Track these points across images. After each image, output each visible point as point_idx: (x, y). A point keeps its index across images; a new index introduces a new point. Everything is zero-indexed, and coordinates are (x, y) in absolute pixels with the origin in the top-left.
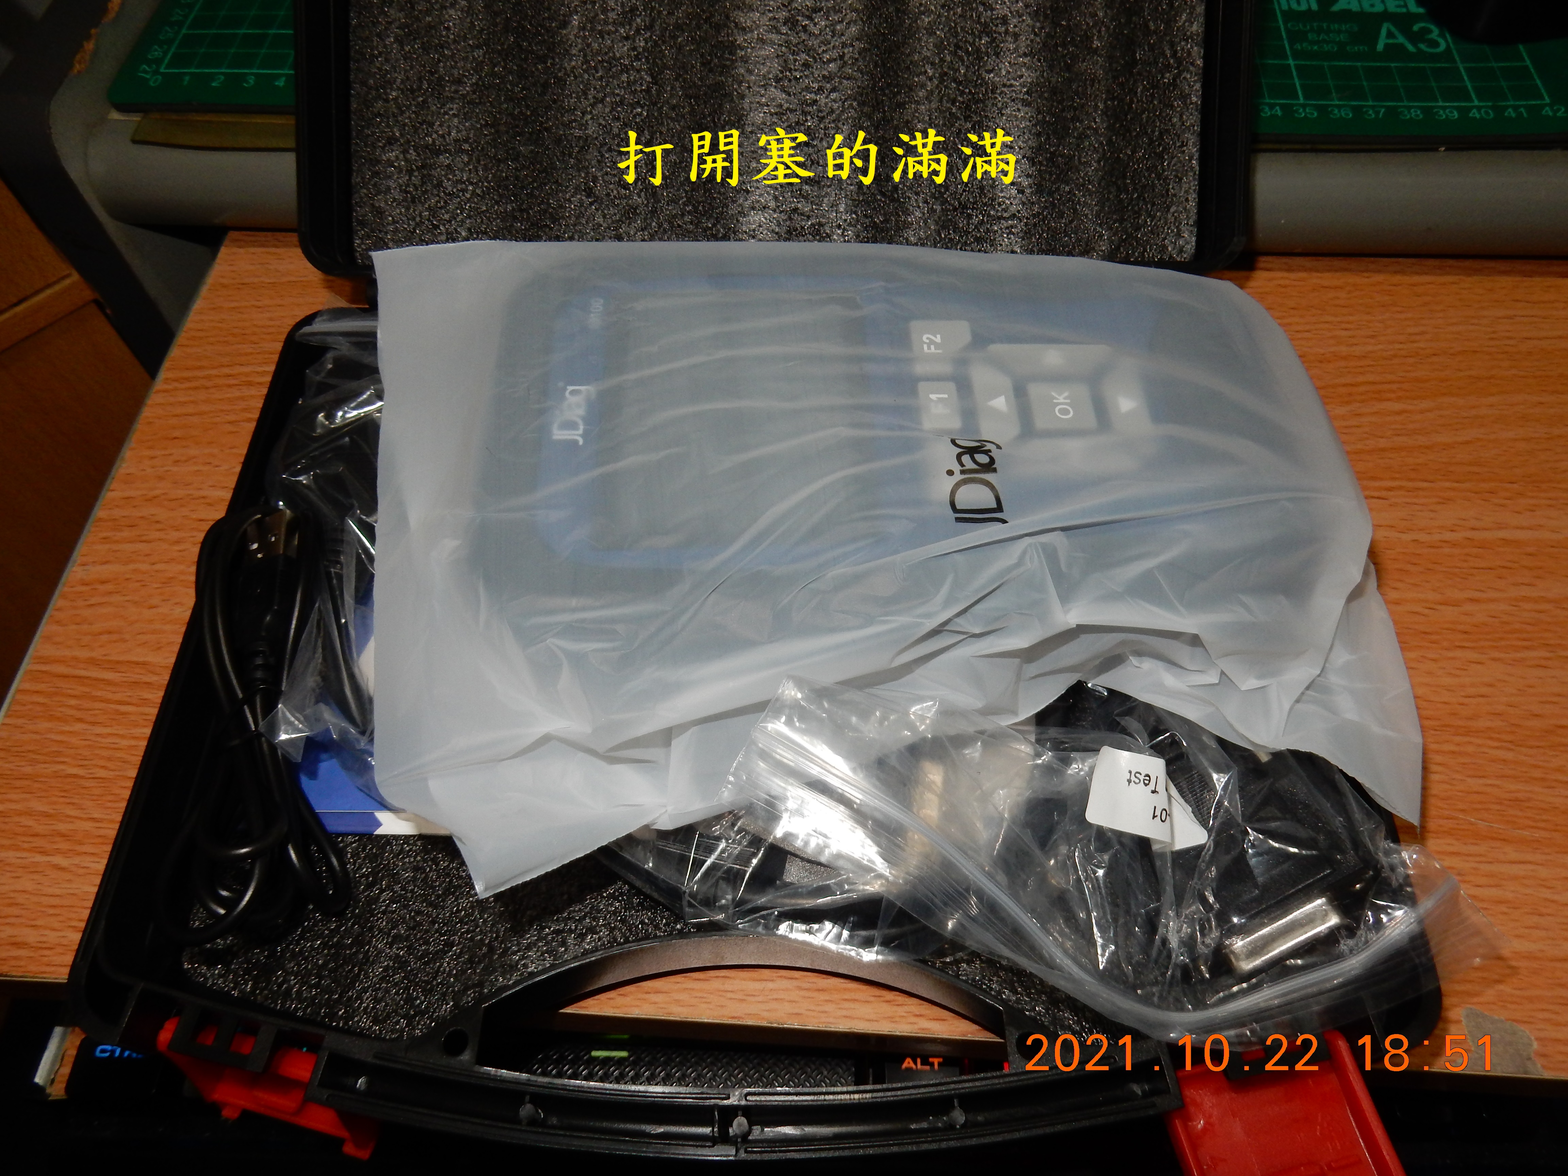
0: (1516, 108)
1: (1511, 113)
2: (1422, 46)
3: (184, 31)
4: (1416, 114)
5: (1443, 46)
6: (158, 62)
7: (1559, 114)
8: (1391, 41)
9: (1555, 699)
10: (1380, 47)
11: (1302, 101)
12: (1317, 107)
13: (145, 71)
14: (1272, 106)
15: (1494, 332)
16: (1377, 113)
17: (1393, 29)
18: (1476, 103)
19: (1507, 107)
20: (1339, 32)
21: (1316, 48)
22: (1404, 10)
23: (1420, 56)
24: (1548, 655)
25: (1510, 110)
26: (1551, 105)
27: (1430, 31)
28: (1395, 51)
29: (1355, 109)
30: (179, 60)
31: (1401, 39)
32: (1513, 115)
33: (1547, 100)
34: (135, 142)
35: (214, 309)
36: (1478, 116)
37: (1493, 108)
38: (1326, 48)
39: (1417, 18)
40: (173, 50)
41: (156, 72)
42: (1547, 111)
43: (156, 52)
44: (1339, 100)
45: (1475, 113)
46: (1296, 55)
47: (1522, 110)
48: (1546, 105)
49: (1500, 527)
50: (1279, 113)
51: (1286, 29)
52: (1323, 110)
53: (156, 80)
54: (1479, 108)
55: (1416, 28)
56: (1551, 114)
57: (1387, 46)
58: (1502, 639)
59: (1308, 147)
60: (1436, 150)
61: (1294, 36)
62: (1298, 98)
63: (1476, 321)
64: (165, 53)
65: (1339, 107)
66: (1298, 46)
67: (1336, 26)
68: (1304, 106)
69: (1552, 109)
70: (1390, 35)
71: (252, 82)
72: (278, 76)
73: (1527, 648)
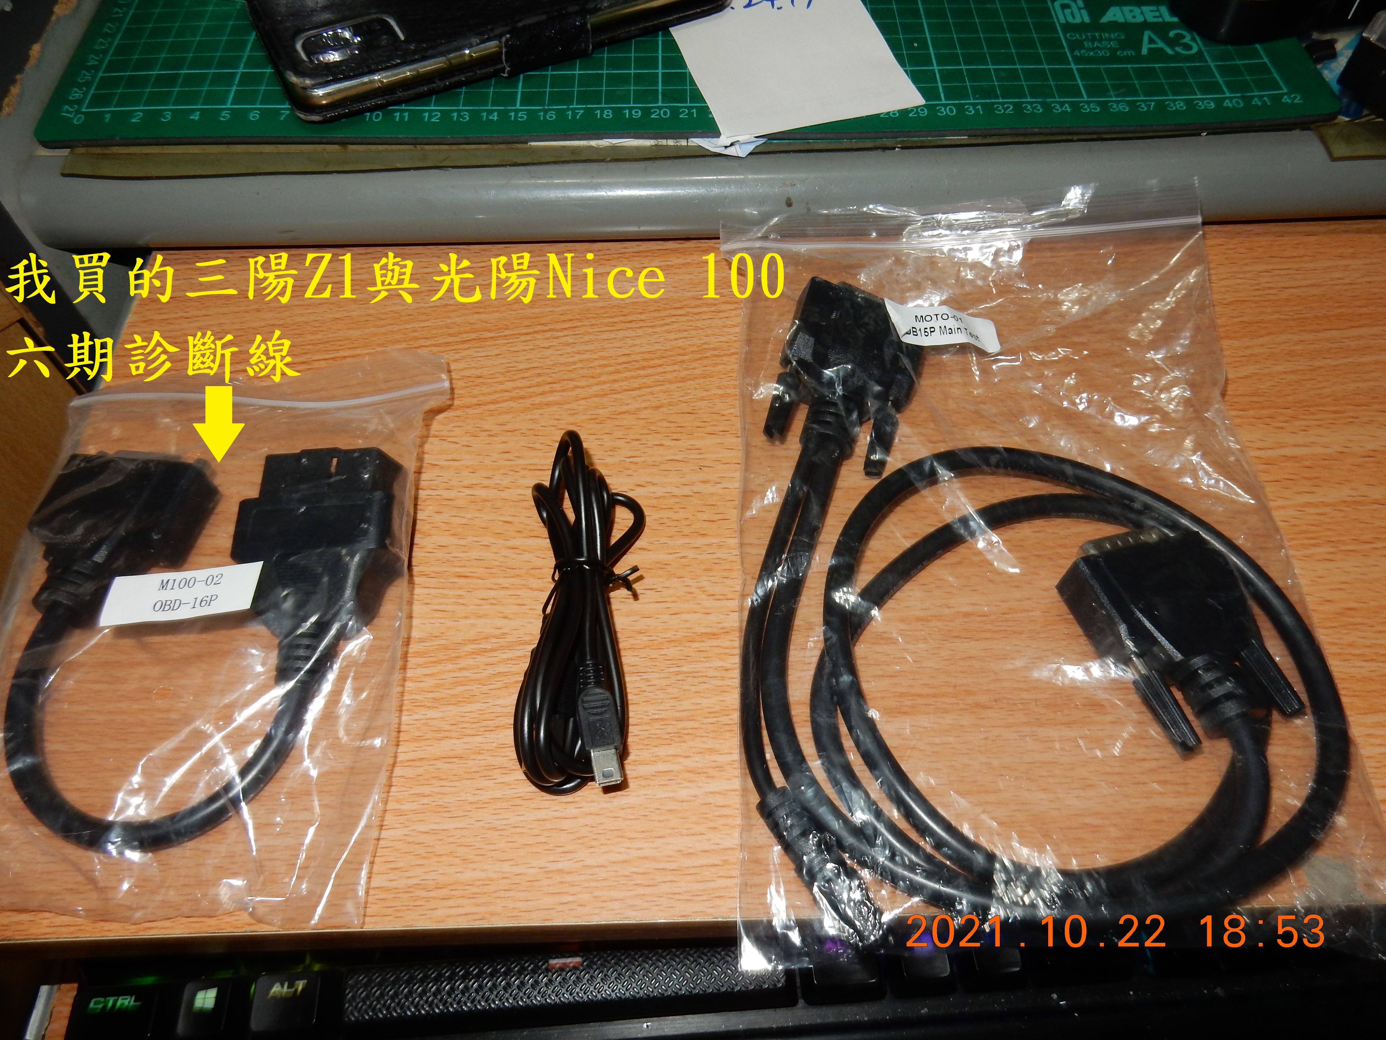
0: (1261, 97)
1: (1256, 102)
2: (1178, 49)
3: (100, 74)
4: (1180, 106)
5: (1195, 49)
6: (79, 102)
7: (1296, 101)
8: (1153, 46)
9: (1342, 586)
10: (1144, 51)
11: (1086, 98)
12: (1099, 103)
13: (67, 111)
14: (1062, 104)
15: (1257, 284)
16: (1149, 106)
17: (1153, 36)
18: (1228, 95)
19: (1253, 97)
20: (1110, 40)
21: (1092, 53)
22: (1160, 20)
23: (1177, 57)
24: (1332, 550)
25: (1256, 99)
26: (1288, 94)
27: (1184, 37)
28: (1156, 54)
29: (1129, 103)
30: (98, 100)
31: (1161, 44)
32: (1259, 103)
33: (1285, 91)
34: (64, 175)
35: (145, 322)
36: (1230, 105)
37: (1243, 98)
38: (1100, 54)
39: (1171, 26)
40: (92, 92)
41: (78, 112)
42: (1286, 99)
43: (76, 94)
44: (1116, 96)
45: (1227, 103)
46: (1077, 60)
47: (1265, 98)
48: (1285, 94)
49: (1282, 446)
50: (1069, 110)
51: (1066, 39)
52: (1104, 105)
53: (80, 118)
54: (1231, 99)
55: (1172, 34)
56: (1289, 101)
57: (1150, 50)
58: (1294, 539)
59: (1095, 136)
60: (1199, 135)
61: (1073, 45)
62: (1082, 96)
63: (1241, 276)
64: (85, 94)
65: (1117, 102)
66: (1077, 53)
67: (1107, 35)
68: (1088, 103)
69: (1290, 98)
70: (1151, 41)
71: (169, 117)
72: (194, 111)
73: (1314, 545)
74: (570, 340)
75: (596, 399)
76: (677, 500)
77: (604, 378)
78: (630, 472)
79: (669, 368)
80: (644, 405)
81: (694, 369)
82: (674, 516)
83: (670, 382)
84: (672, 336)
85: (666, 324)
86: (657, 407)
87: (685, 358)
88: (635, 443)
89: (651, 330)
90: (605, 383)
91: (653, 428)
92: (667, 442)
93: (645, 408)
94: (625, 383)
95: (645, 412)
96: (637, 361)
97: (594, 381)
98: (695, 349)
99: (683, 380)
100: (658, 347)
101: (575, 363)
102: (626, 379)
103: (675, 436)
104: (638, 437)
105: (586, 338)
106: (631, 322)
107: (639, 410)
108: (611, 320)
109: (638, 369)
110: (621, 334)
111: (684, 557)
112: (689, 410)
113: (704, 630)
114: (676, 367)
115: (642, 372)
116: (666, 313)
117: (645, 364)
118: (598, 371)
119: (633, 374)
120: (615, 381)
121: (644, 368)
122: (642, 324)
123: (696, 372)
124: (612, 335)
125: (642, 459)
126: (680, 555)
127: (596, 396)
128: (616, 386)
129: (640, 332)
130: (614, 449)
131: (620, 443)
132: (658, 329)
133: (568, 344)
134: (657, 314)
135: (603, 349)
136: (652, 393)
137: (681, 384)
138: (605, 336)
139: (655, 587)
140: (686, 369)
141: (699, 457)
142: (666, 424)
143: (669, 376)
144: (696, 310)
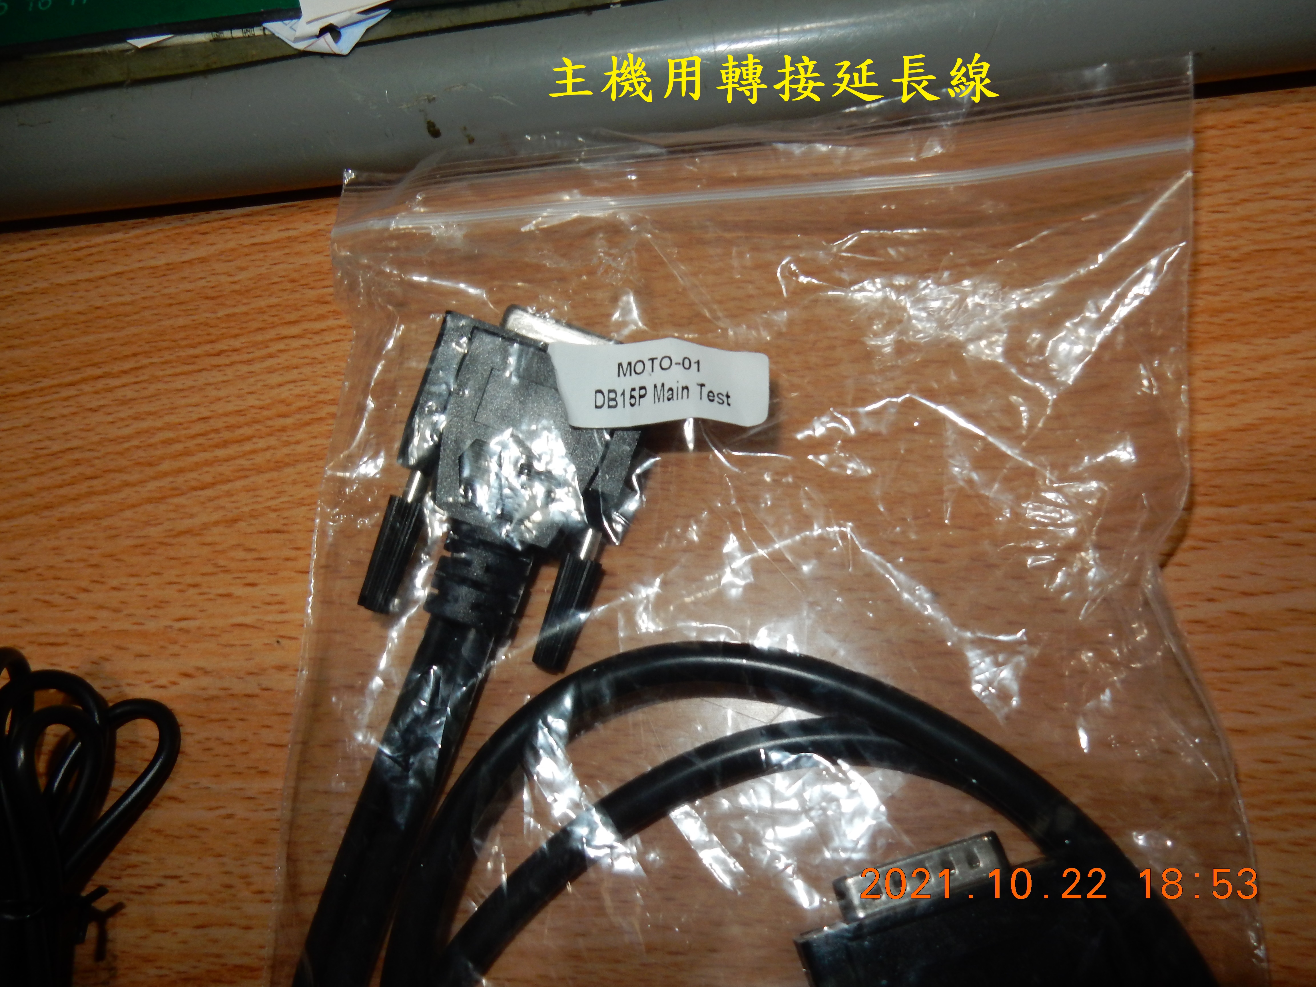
74: (129, 393)
75: (149, 507)
76: (236, 704)
77: (166, 466)
78: (176, 648)
79: (261, 444)
80: (216, 516)
81: (298, 443)
82: (227, 735)
83: (259, 470)
84: (275, 379)
85: (271, 356)
86: (235, 521)
87: (289, 421)
88: (192, 591)
89: (245, 369)
90: (165, 474)
91: (222, 562)
92: (239, 591)
93: (216, 523)
94: (194, 475)
95: (216, 530)
96: (217, 431)
97: (150, 471)
98: (304, 403)
99: (279, 465)
100: (252, 401)
101: (128, 438)
102: (197, 466)
103: (251, 578)
104: (198, 579)
105: (152, 389)
106: (219, 354)
107: (206, 526)
108: (192, 352)
109: (217, 446)
110: (202, 378)
111: (230, 816)
112: (279, 526)
113: (238, 961)
114: (272, 441)
115: (221, 453)
116: (271, 334)
117: (226, 435)
118: (158, 453)
119: (208, 455)
120: (181, 471)
121: (225, 444)
122: (235, 357)
123: (300, 449)
124: (189, 382)
125: (196, 623)
126: (223, 812)
127: (150, 501)
128: (180, 480)
129: (230, 373)
130: (161, 604)
131: (170, 593)
132: (256, 367)
133: (124, 402)
134: (259, 337)
135: (173, 409)
136: (229, 494)
137: (274, 475)
138: (179, 383)
139: (179, 872)
140: (287, 444)
141: (280, 618)
142: (241, 554)
143: (259, 459)
144: (318, 325)
